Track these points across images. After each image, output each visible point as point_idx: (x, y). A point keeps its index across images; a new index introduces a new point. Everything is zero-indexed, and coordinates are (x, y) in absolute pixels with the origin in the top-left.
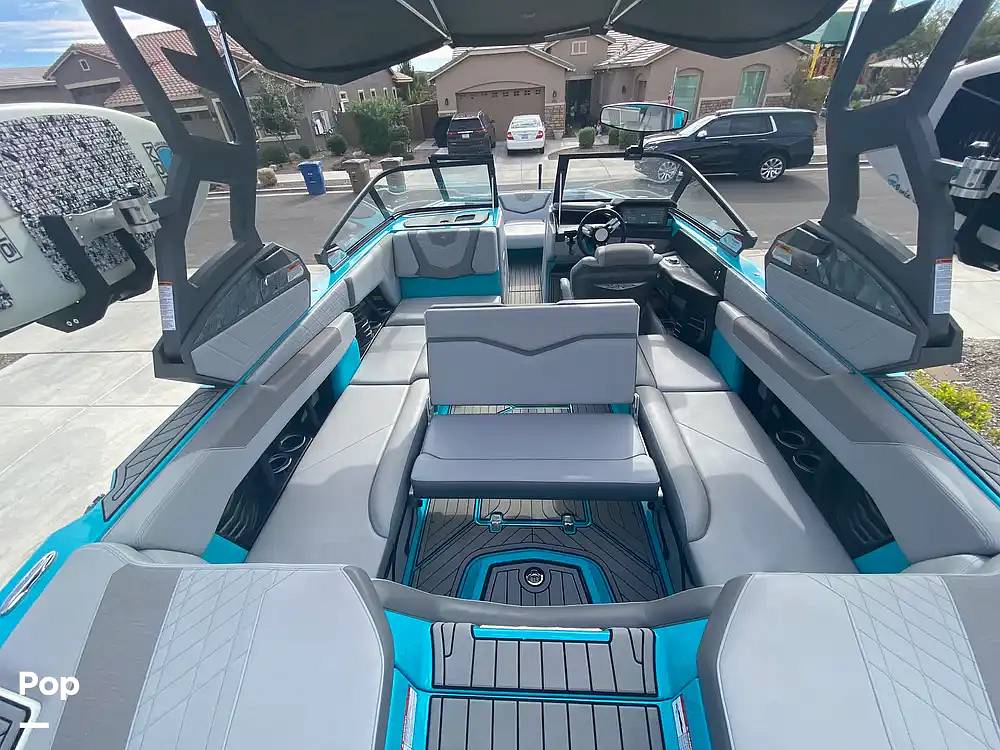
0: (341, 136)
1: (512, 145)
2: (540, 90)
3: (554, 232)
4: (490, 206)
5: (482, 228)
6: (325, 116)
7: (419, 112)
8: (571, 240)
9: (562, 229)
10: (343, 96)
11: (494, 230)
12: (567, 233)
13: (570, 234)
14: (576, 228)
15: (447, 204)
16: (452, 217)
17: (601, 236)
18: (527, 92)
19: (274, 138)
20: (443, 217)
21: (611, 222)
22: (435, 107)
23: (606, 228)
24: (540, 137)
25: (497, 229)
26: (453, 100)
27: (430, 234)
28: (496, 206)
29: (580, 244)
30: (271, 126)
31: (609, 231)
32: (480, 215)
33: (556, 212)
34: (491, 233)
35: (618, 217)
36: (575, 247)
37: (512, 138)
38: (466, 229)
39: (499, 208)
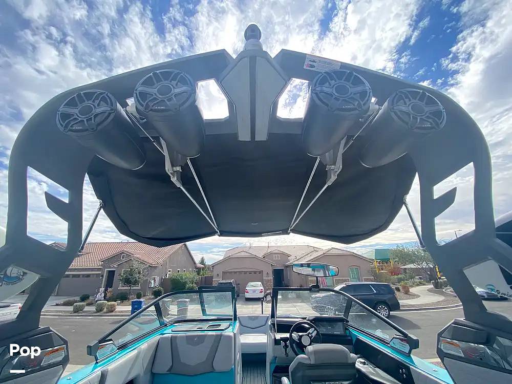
0: (162, 288)
1: (247, 295)
2: (261, 272)
3: (273, 338)
4: (231, 319)
5: (223, 333)
6: (157, 279)
7: (204, 280)
8: (286, 344)
9: (279, 336)
10: (169, 271)
11: (232, 334)
12: (282, 339)
13: (285, 340)
14: (287, 335)
15: (205, 318)
16: (205, 326)
17: (306, 341)
18: (255, 272)
19: (127, 288)
20: (200, 325)
21: (310, 331)
22: (212, 277)
23: (308, 335)
24: (262, 292)
25: (235, 334)
26: (221, 274)
27: (187, 337)
28: (235, 319)
29: (292, 347)
30: (127, 281)
31: (310, 338)
32: (224, 325)
33: (274, 324)
34: (229, 337)
35: (314, 327)
36: (289, 349)
37: (247, 292)
38: (214, 333)
39: (237, 321)
